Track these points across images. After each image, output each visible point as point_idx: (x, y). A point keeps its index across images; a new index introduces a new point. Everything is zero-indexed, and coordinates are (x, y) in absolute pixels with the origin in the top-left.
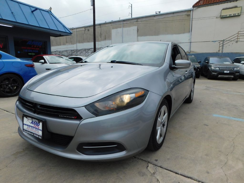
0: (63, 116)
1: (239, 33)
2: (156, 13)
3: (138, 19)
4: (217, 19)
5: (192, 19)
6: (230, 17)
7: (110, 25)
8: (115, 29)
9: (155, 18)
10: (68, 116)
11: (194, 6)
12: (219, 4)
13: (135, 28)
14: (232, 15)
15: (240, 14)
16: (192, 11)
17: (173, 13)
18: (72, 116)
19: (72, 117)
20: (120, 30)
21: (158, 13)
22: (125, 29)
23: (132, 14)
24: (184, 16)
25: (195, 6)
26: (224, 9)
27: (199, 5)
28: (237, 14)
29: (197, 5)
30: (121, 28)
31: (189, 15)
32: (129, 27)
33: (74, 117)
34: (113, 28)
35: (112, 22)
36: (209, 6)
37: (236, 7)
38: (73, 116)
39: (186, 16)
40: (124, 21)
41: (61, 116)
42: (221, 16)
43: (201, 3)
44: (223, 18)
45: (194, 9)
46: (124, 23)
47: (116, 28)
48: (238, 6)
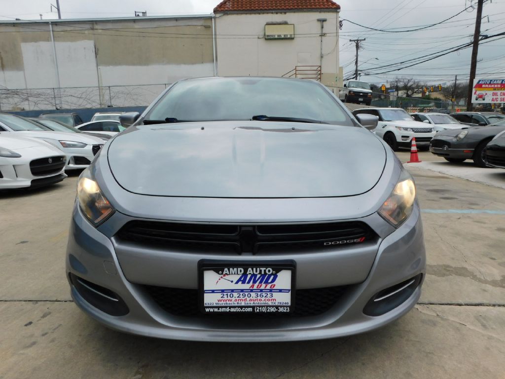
0: (333, 243)
1: (297, 69)
2: (137, 14)
3: (93, 24)
4: (259, 39)
5: (215, 35)
6: (280, 39)
7: (13, 29)
8: (31, 42)
9: (137, 26)
10: (346, 240)
11: (216, 11)
12: (259, 14)
13: (90, 44)
14: (283, 37)
15: (293, 37)
16: (213, 19)
17: (177, 19)
18: (354, 239)
19: (355, 241)
20: (44, 46)
21: (141, 15)
22: (62, 46)
23: (58, 10)
24: (199, 28)
25: (218, 11)
26: (268, 24)
27: (226, 9)
28: (289, 36)
29: (222, 9)
30: (48, 40)
31: (208, 27)
32: (74, 39)
33: (359, 240)
34: (25, 40)
35: (18, 22)
36: (244, 14)
37: (286, 23)
38: (358, 238)
39: (203, 28)
40: (56, 25)
41: (330, 243)
42: (265, 35)
43: (229, 5)
44: (269, 38)
45: (218, 15)
46: (57, 28)
47: (35, 40)
48: (289, 23)
